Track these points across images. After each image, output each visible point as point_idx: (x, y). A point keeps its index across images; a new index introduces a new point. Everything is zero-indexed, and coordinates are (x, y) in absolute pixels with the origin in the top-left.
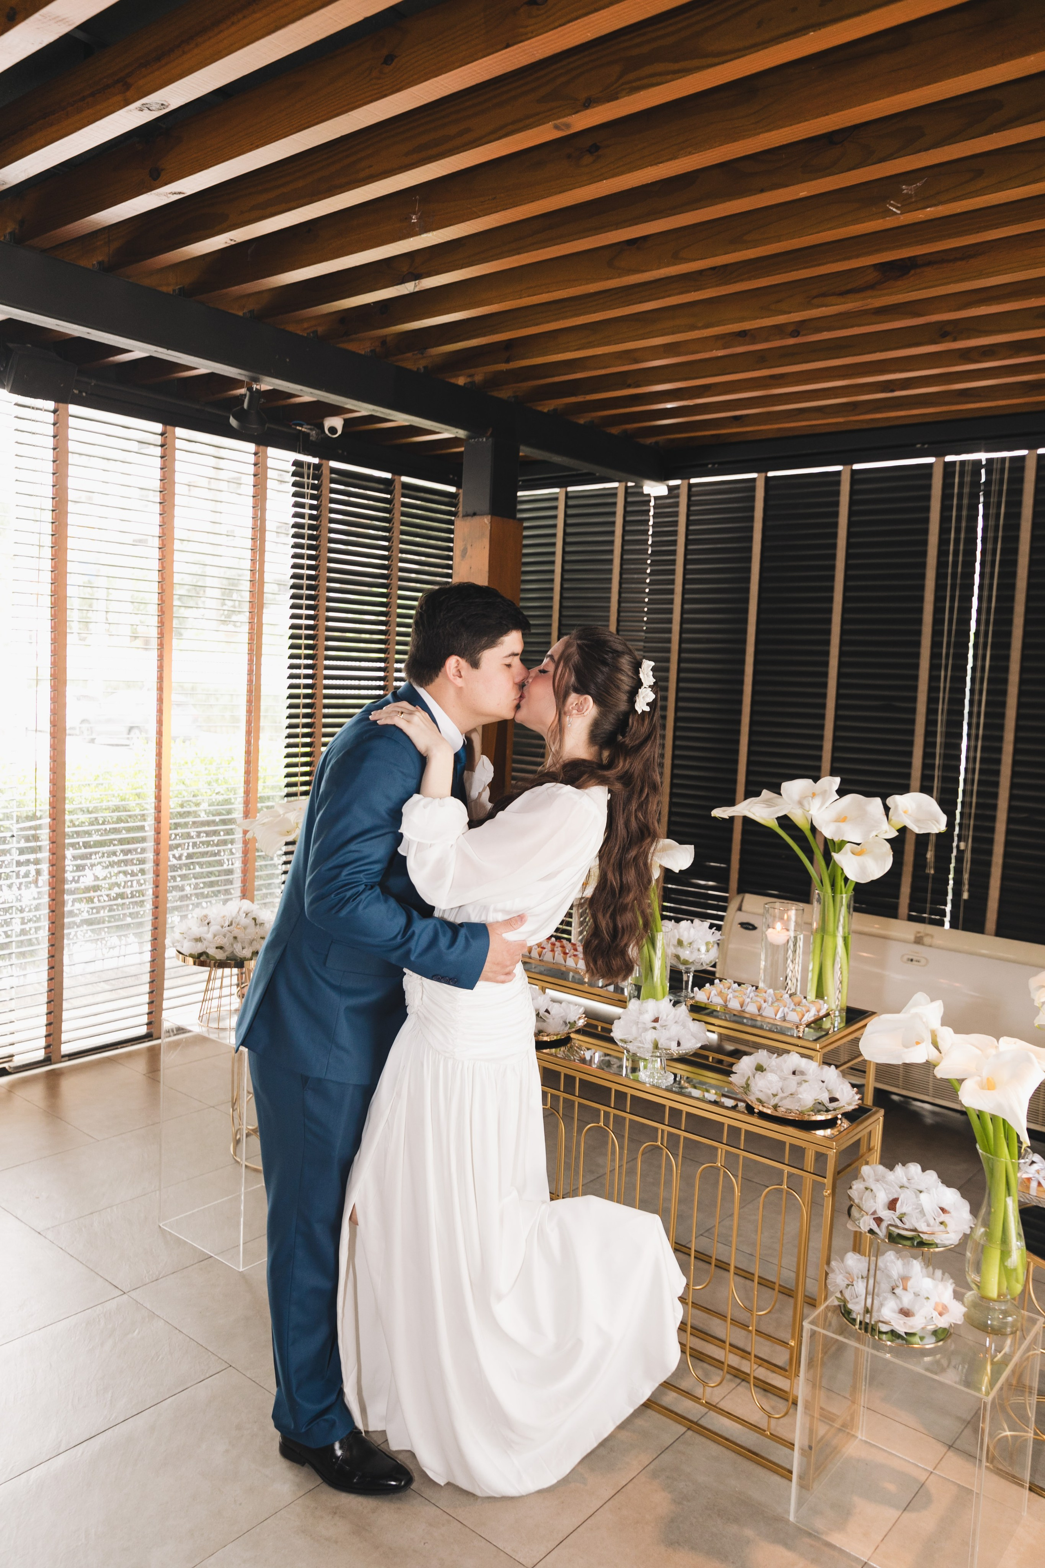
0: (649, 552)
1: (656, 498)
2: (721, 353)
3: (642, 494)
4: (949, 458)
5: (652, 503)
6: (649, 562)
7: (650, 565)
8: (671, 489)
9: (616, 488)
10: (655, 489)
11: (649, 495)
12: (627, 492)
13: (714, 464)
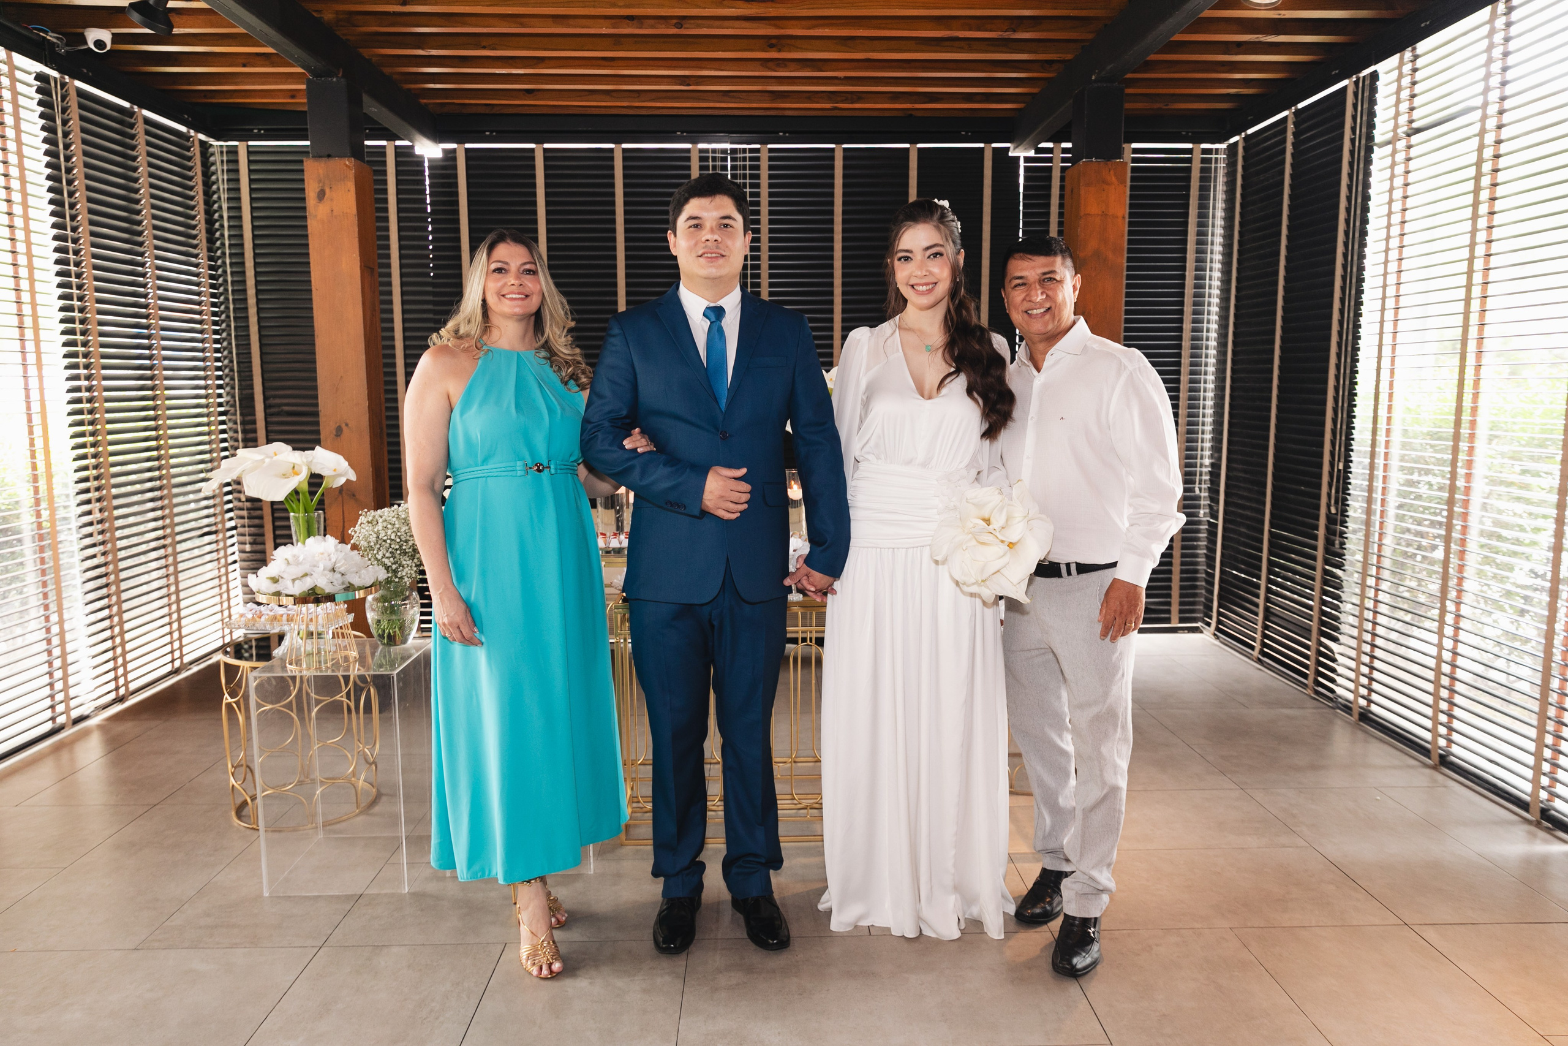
0: (429, 211)
1: (430, 160)
2: (604, 31)
3: (413, 155)
4: (701, 146)
5: (426, 164)
6: (429, 220)
7: (430, 223)
8: (445, 151)
9: (384, 147)
10: (429, 150)
11: (422, 157)
12: (400, 152)
13: (491, 132)
